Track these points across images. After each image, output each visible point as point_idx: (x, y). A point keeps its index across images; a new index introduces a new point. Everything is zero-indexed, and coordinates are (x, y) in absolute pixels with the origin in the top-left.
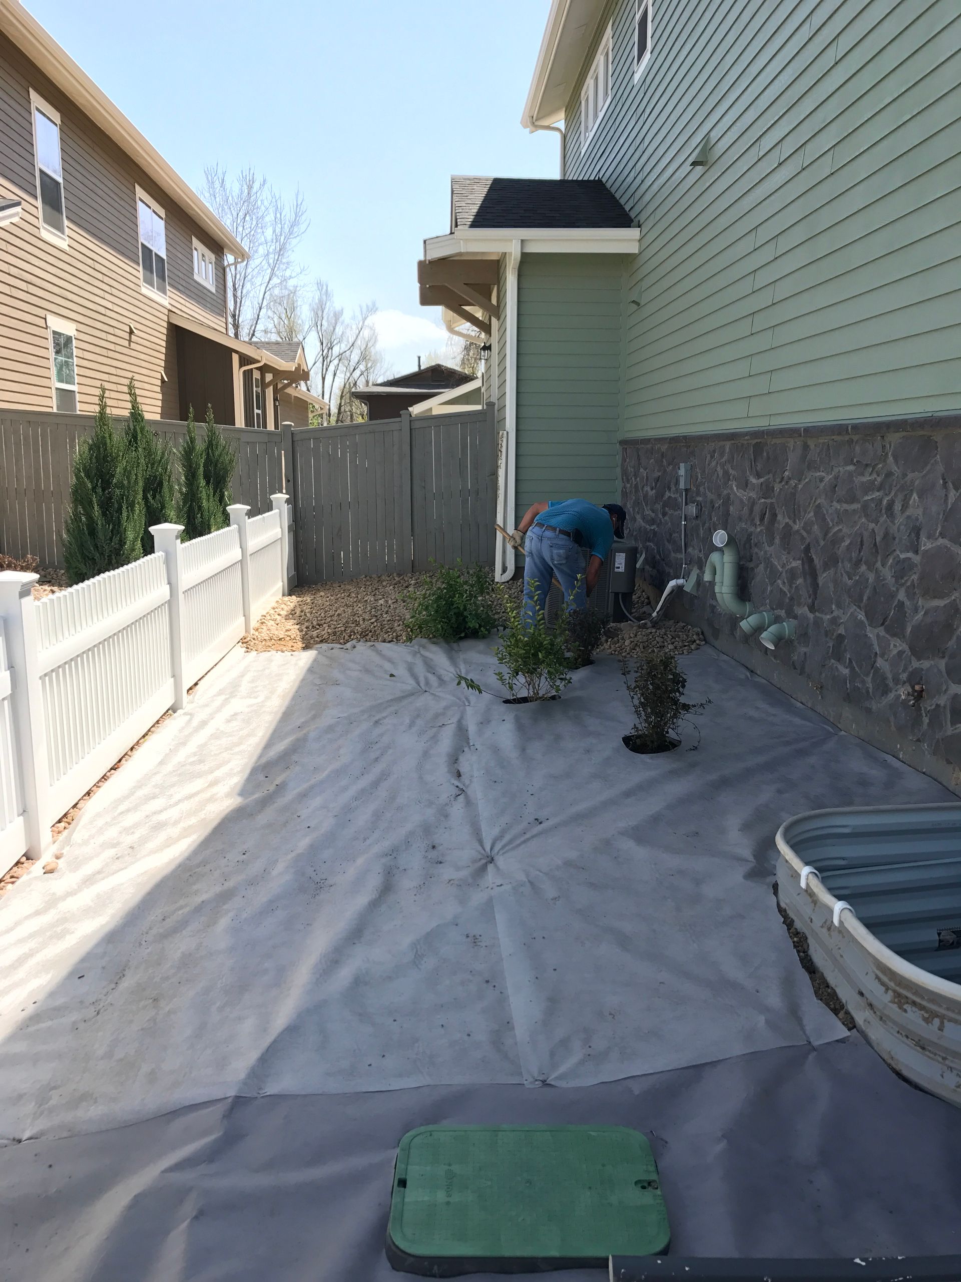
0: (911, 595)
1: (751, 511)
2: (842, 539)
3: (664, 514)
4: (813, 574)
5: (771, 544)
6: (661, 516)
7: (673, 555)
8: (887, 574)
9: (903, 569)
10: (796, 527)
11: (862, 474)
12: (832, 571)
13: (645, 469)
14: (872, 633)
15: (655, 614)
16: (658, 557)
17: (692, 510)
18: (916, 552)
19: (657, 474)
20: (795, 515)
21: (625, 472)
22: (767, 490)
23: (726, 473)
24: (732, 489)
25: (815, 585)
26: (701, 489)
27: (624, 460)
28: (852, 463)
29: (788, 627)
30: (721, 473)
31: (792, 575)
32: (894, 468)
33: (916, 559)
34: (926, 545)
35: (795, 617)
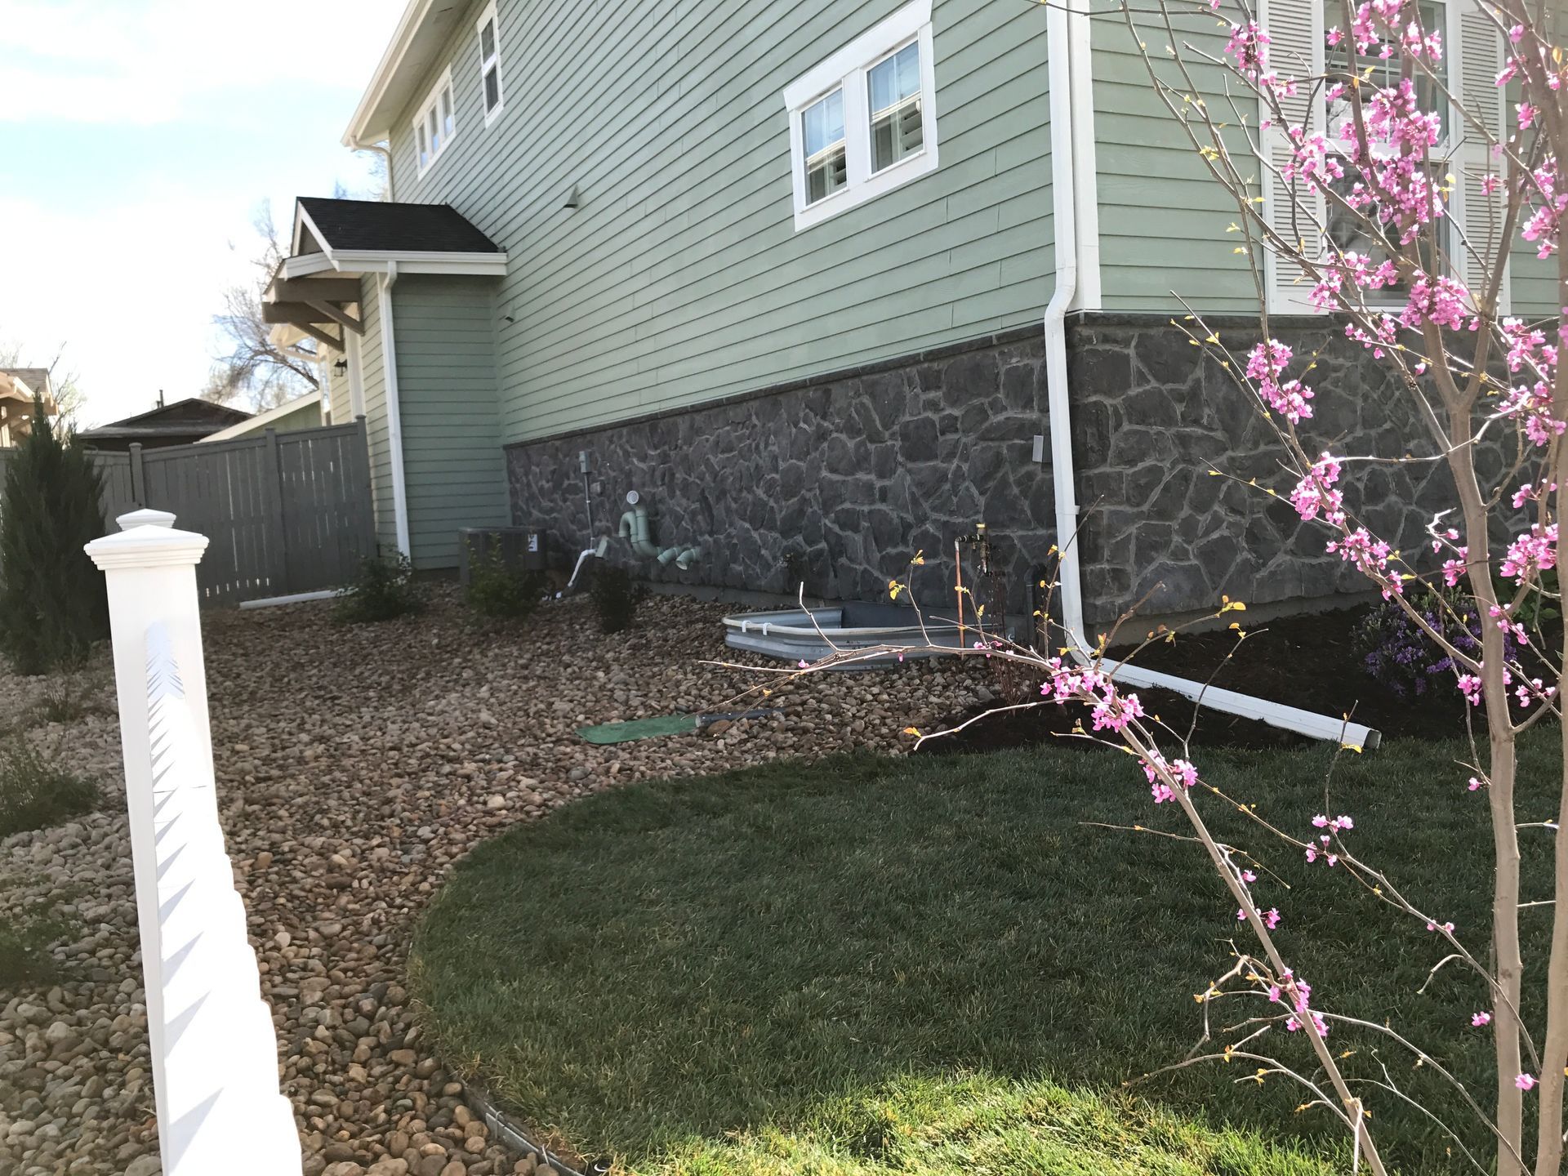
0: (776, 502)
1: (652, 476)
2: (727, 478)
3: (565, 501)
4: (707, 508)
5: (672, 495)
6: (561, 503)
7: (578, 533)
8: (760, 492)
9: (770, 487)
10: (691, 479)
11: (736, 431)
12: (722, 503)
13: (538, 466)
14: (755, 535)
15: (570, 584)
16: (561, 540)
17: (597, 487)
18: (777, 472)
19: (552, 468)
20: (689, 471)
21: (511, 473)
22: (664, 459)
23: (627, 454)
24: (633, 463)
25: (712, 516)
26: (603, 470)
27: (509, 462)
28: (728, 425)
29: (695, 552)
30: (621, 453)
31: (694, 514)
32: (756, 422)
33: (777, 476)
34: (782, 465)
35: (699, 544)
